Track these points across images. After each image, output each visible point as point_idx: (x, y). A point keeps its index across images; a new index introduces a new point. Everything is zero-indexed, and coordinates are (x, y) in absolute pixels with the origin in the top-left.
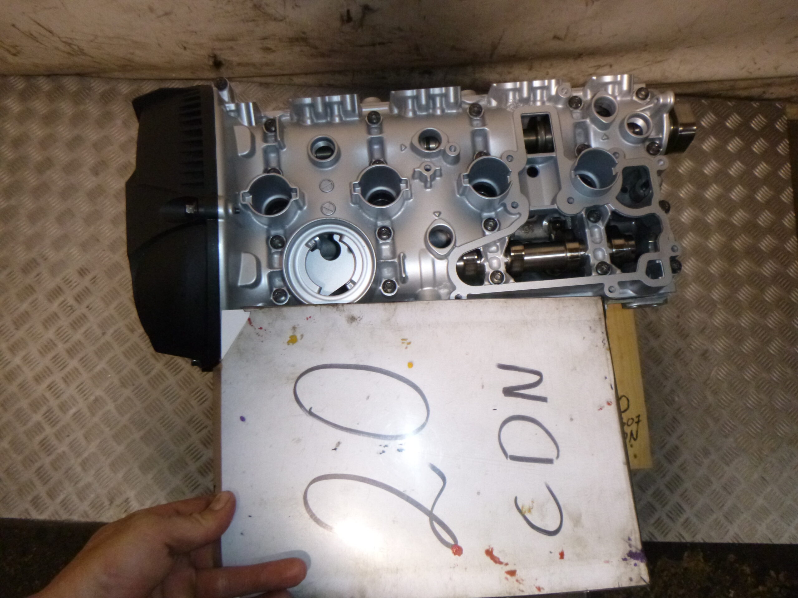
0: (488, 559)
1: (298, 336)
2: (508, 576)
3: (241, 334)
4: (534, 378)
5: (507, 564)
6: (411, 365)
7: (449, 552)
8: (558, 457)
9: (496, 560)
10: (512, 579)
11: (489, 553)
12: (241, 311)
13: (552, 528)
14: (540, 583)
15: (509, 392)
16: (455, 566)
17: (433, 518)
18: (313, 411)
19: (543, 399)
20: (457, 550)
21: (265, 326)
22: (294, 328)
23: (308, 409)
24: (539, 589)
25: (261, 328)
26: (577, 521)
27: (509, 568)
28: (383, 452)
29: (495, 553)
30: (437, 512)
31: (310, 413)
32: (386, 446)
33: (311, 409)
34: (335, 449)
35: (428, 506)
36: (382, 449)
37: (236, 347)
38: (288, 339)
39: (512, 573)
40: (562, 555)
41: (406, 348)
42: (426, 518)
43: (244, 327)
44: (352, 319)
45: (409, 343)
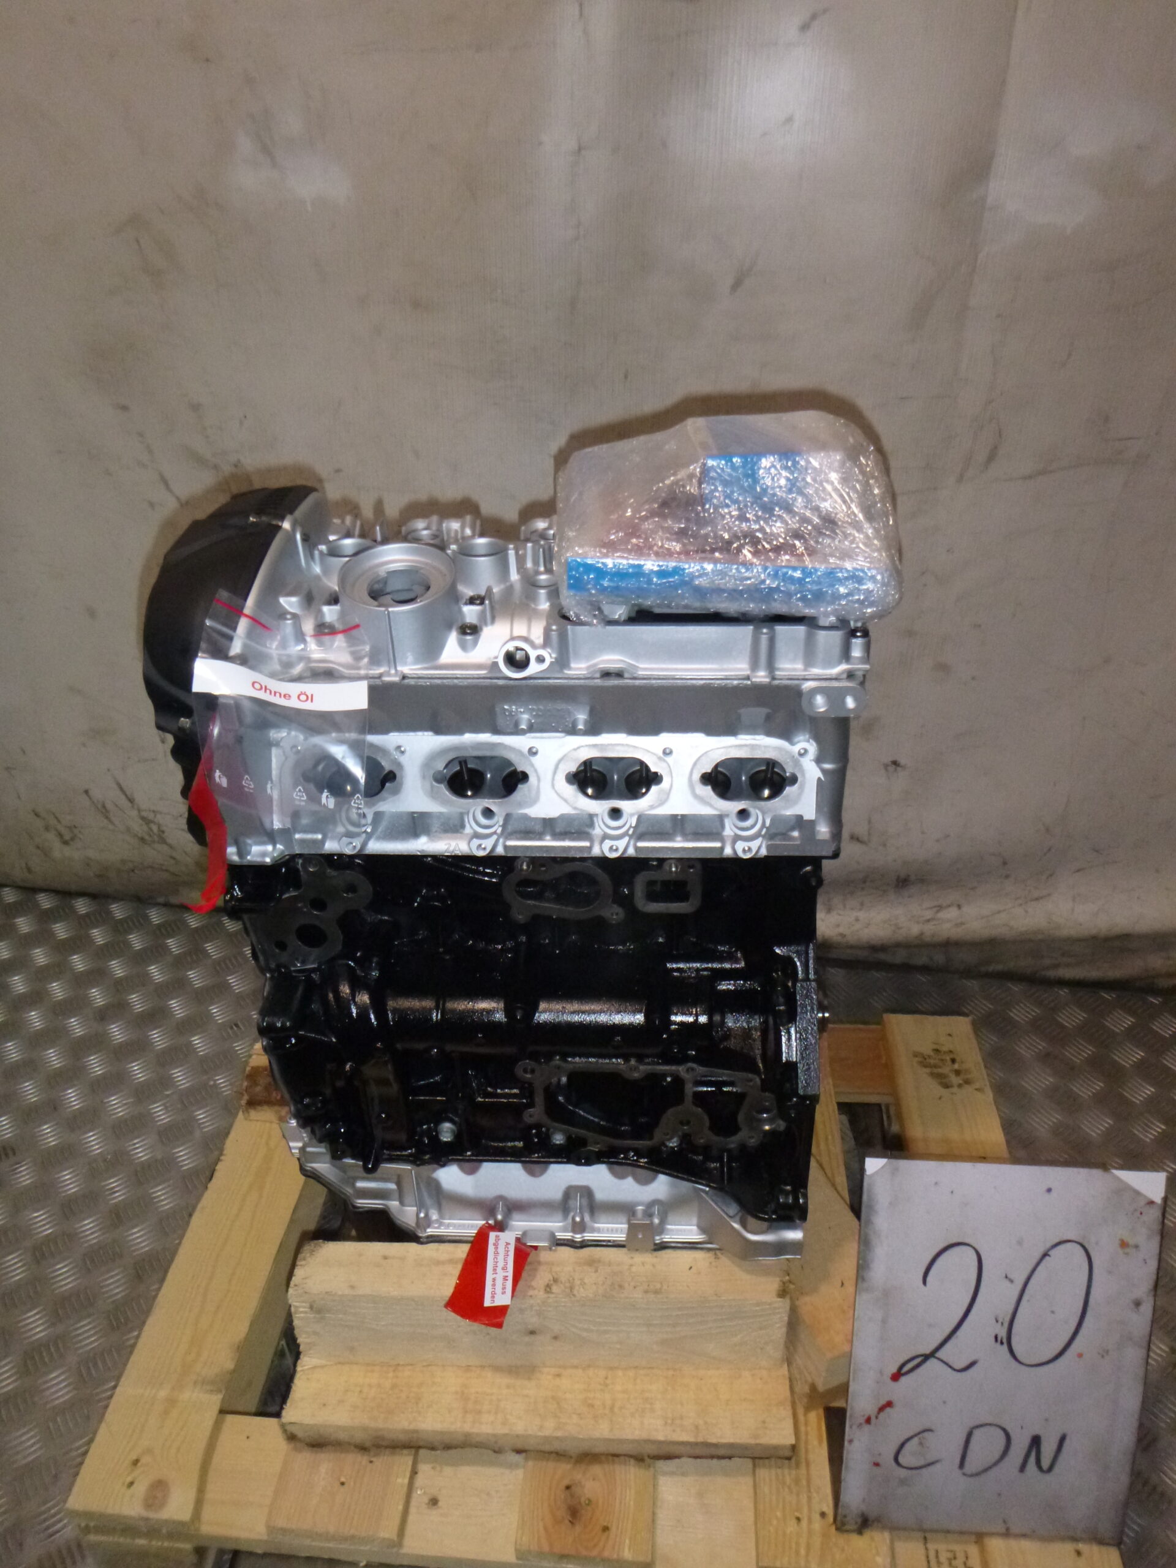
0: (883, 1402)
1: (1127, 1250)
2: (866, 1417)
3: (1138, 1193)
4: (1045, 1464)
5: (877, 1418)
6: (1080, 1355)
7: (894, 1370)
8: (964, 1474)
9: (881, 1409)
10: (862, 1420)
11: (889, 1404)
12: (1162, 1194)
13: (901, 1459)
14: (856, 1443)
15: (1036, 1441)
16: (881, 1373)
17: (926, 1357)
18: (1047, 1258)
19: (1023, 1468)
20: (896, 1377)
21: (1145, 1218)
22: (1137, 1247)
23: (1050, 1253)
24: (851, 1441)
25: (1141, 1214)
26: (903, 1482)
27: (873, 1420)
28: (997, 1321)
29: (888, 1410)
30: (932, 1363)
31: (1045, 1255)
32: (1002, 1324)
33: (1049, 1255)
34: (1006, 1277)
35: (940, 1354)
36: (1000, 1320)
37: (1125, 1189)
38: (1125, 1240)
39: (868, 1421)
40: (877, 1464)
41: (1099, 1354)
42: (928, 1352)
43: (1145, 1197)
44: (1137, 1304)
45: (1103, 1356)
